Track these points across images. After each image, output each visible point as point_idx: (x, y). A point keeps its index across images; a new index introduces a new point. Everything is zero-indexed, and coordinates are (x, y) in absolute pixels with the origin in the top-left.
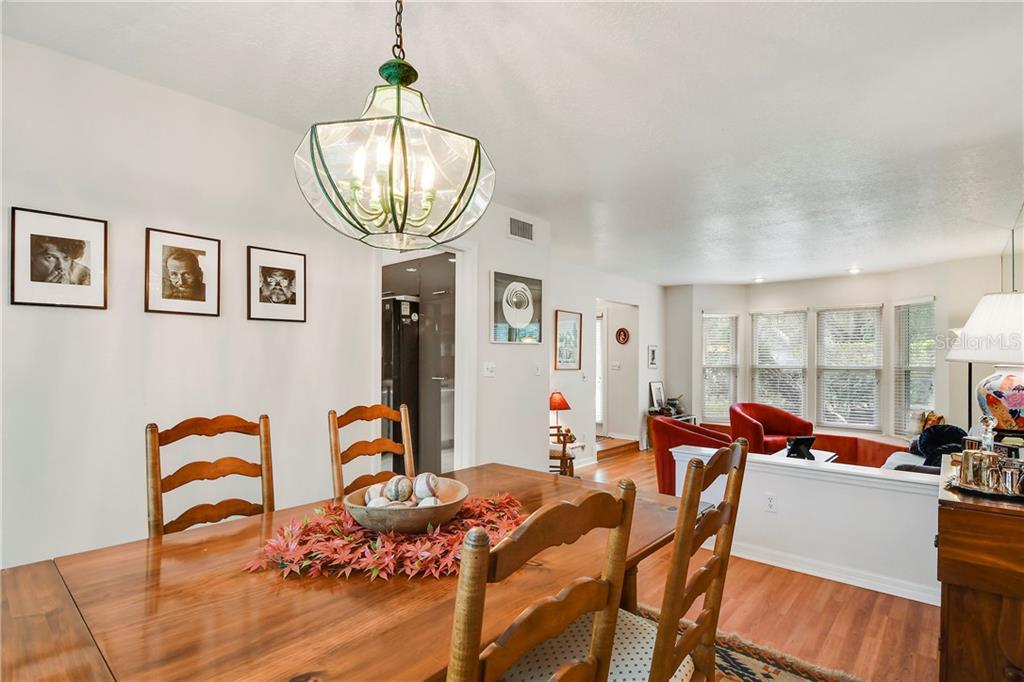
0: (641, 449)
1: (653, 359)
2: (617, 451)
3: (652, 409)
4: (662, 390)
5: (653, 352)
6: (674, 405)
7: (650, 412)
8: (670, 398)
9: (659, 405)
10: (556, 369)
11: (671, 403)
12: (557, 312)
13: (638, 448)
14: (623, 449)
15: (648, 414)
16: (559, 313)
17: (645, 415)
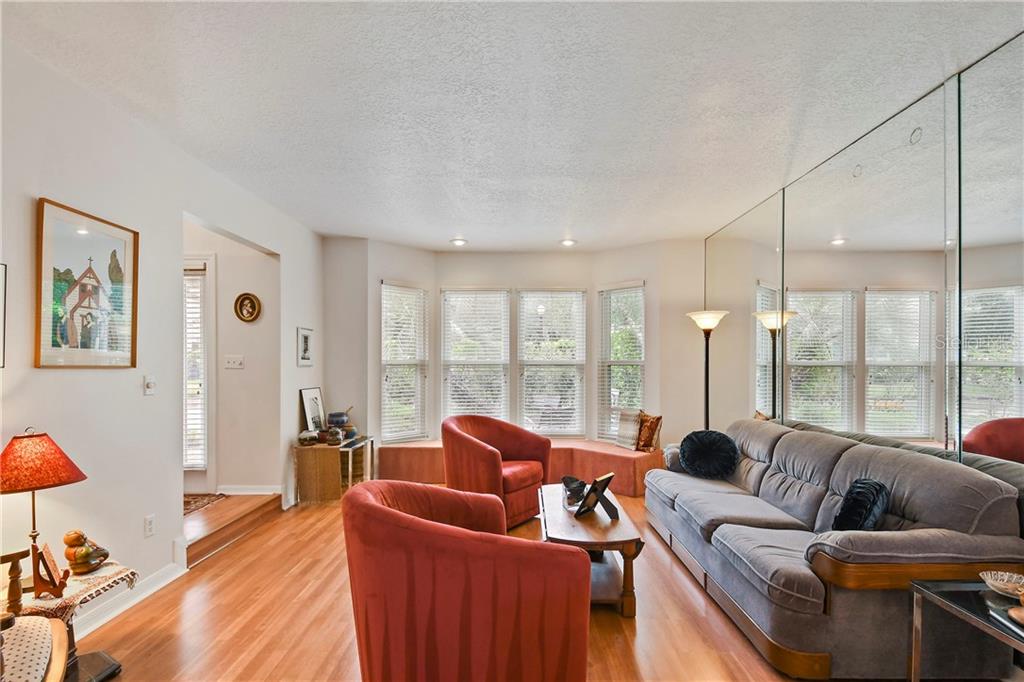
0: (285, 508)
1: (306, 350)
2: (239, 526)
3: (305, 435)
4: (320, 402)
5: (306, 339)
6: (341, 424)
7: (302, 441)
8: (333, 412)
9: (317, 425)
10: (37, 365)
11: (336, 420)
12: (39, 206)
13: (280, 506)
14: (250, 519)
15: (296, 445)
16: (47, 206)
17: (292, 447)
